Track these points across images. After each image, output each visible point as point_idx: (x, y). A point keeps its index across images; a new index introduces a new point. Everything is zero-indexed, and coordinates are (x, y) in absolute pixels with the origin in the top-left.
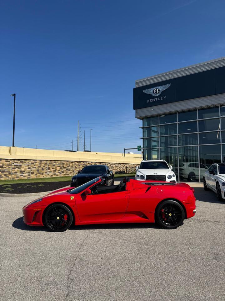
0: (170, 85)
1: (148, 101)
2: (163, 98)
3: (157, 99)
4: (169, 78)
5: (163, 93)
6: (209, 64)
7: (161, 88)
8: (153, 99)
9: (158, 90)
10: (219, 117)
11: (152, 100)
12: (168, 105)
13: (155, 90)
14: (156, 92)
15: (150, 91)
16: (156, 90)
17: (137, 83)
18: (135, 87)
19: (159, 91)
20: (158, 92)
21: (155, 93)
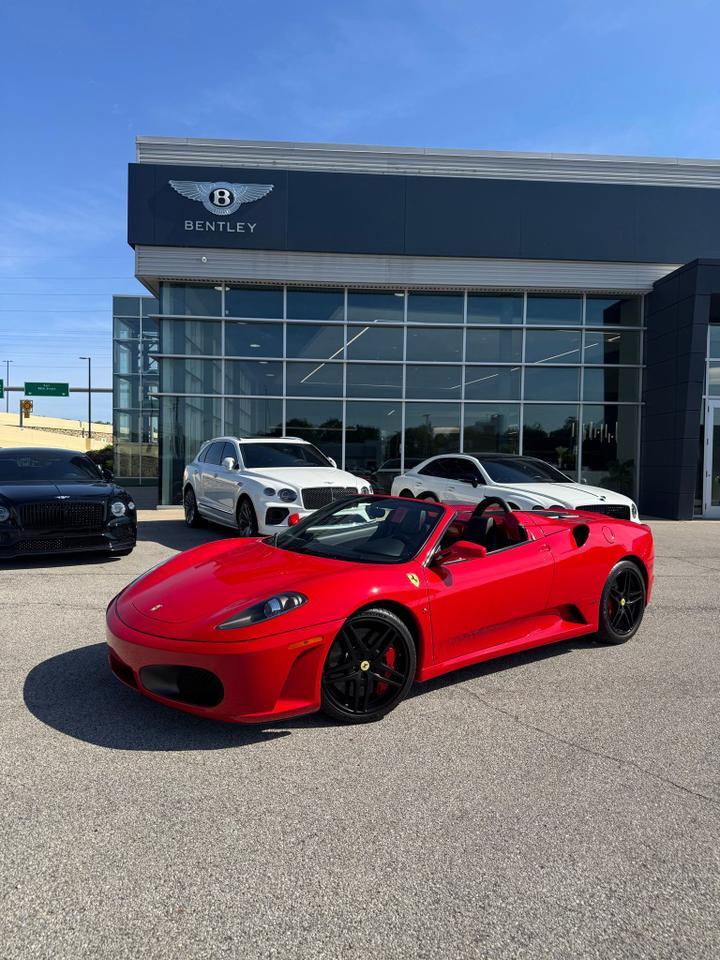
0: (270, 188)
1: (188, 225)
2: (246, 228)
3: (225, 226)
4: (265, 162)
5: (246, 210)
6: (390, 157)
7: (241, 193)
8: (208, 223)
9: (227, 194)
10: (401, 323)
11: (204, 226)
12: (262, 256)
13: (217, 193)
14: (222, 201)
15: (200, 191)
16: (222, 194)
17: (141, 147)
18: (137, 158)
19: (231, 197)
20: (228, 201)
21: (216, 202)
